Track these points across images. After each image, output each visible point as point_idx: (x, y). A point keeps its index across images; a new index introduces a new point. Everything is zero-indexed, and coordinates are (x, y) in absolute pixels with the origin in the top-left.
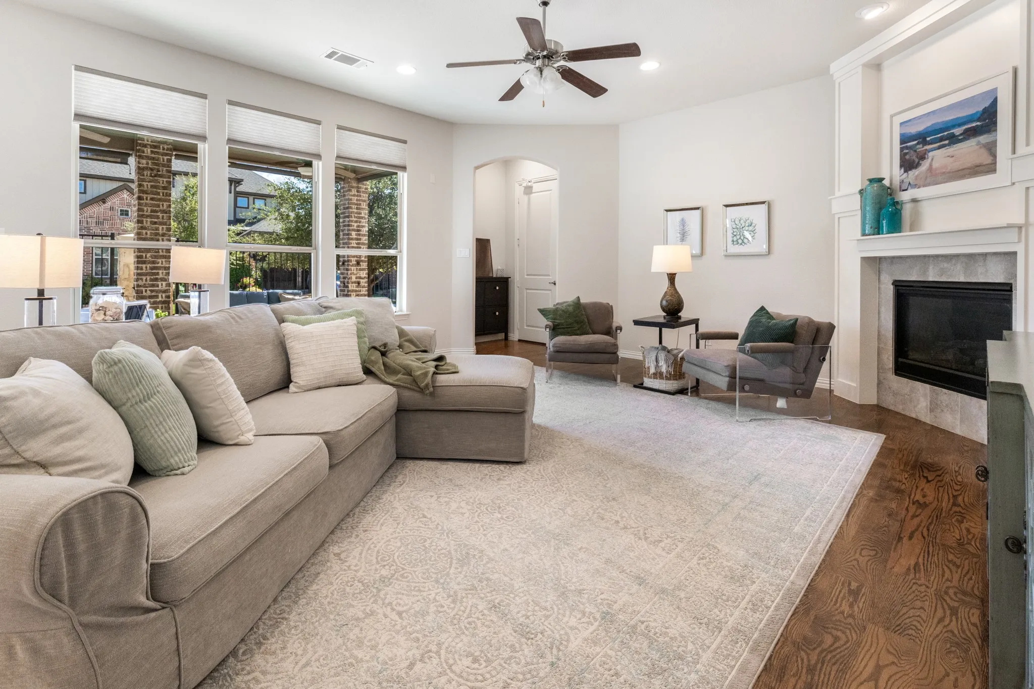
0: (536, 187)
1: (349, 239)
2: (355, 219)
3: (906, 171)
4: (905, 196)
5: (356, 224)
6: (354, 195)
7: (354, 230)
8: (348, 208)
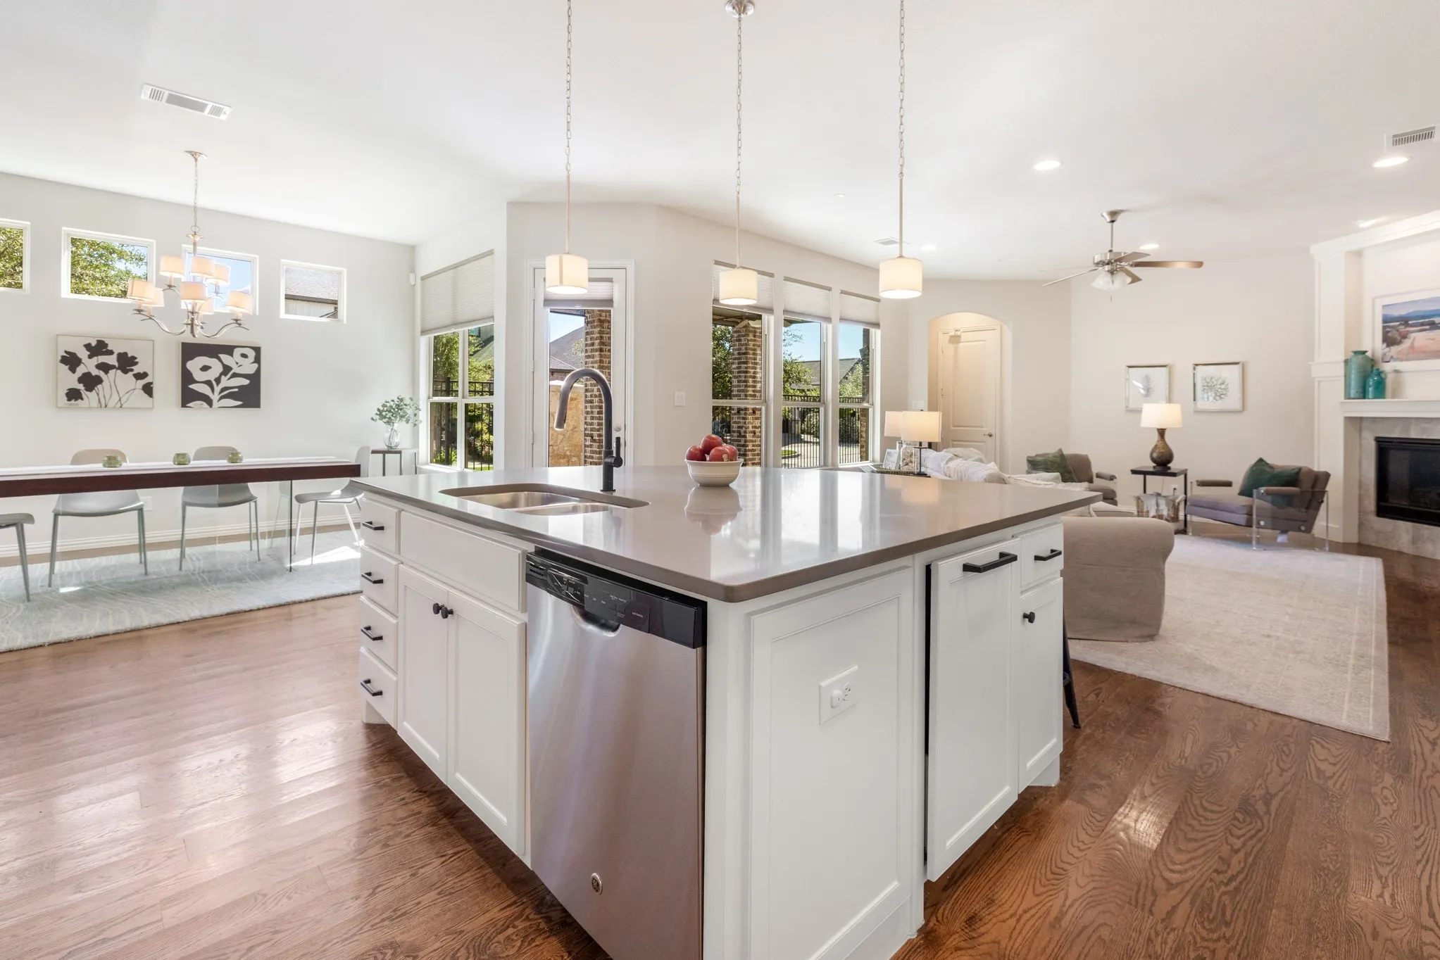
0: (964, 337)
1: (746, 386)
2: (752, 365)
3: (1388, 346)
4: (1387, 367)
5: (752, 371)
6: (751, 340)
7: (750, 377)
8: (745, 354)
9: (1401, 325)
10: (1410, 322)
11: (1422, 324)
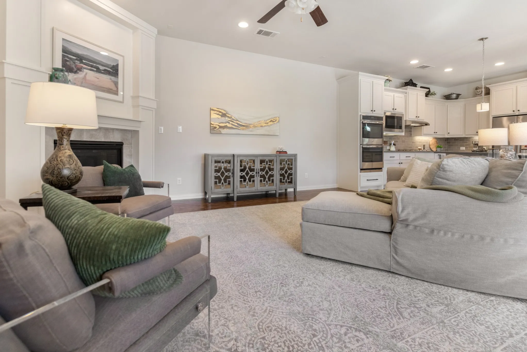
3: (66, 71)
9: (76, 59)
10: (84, 61)
11: (92, 66)
